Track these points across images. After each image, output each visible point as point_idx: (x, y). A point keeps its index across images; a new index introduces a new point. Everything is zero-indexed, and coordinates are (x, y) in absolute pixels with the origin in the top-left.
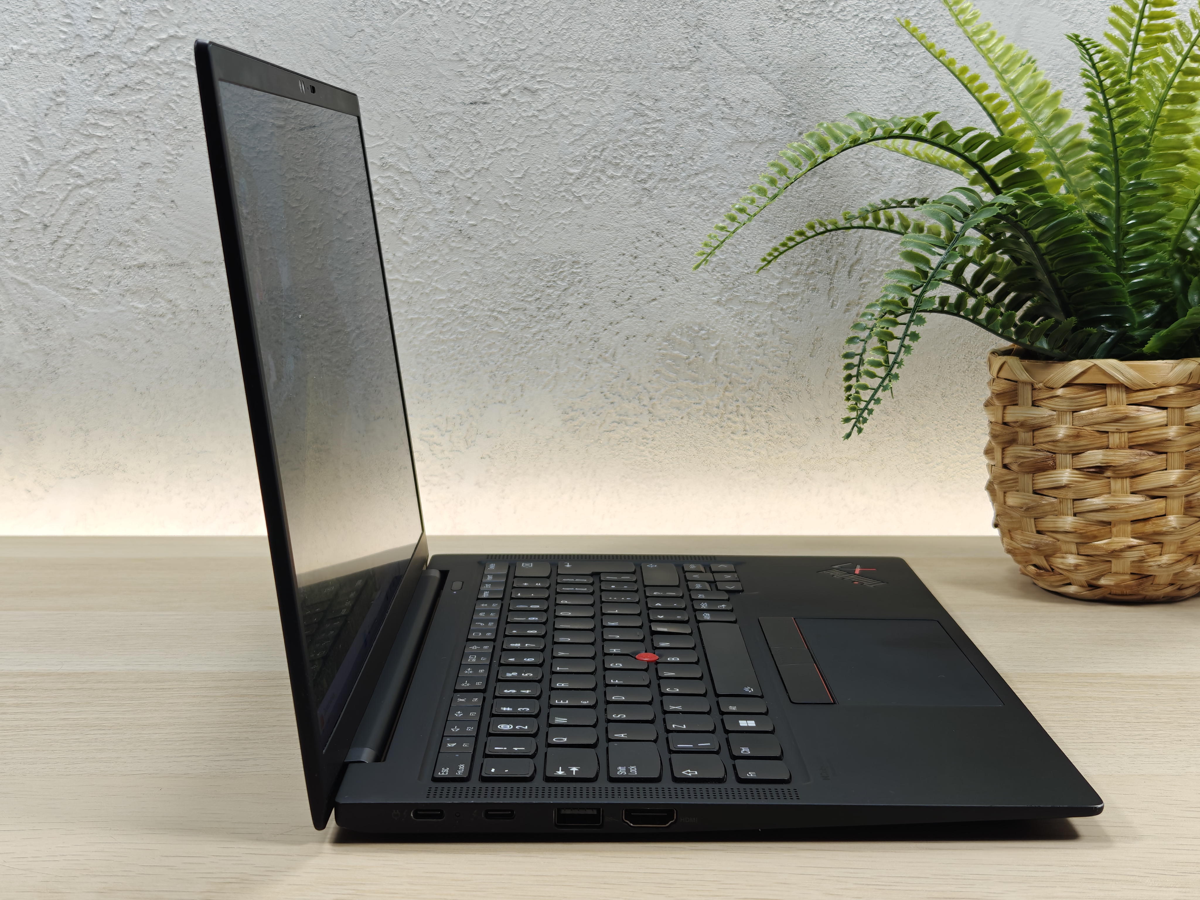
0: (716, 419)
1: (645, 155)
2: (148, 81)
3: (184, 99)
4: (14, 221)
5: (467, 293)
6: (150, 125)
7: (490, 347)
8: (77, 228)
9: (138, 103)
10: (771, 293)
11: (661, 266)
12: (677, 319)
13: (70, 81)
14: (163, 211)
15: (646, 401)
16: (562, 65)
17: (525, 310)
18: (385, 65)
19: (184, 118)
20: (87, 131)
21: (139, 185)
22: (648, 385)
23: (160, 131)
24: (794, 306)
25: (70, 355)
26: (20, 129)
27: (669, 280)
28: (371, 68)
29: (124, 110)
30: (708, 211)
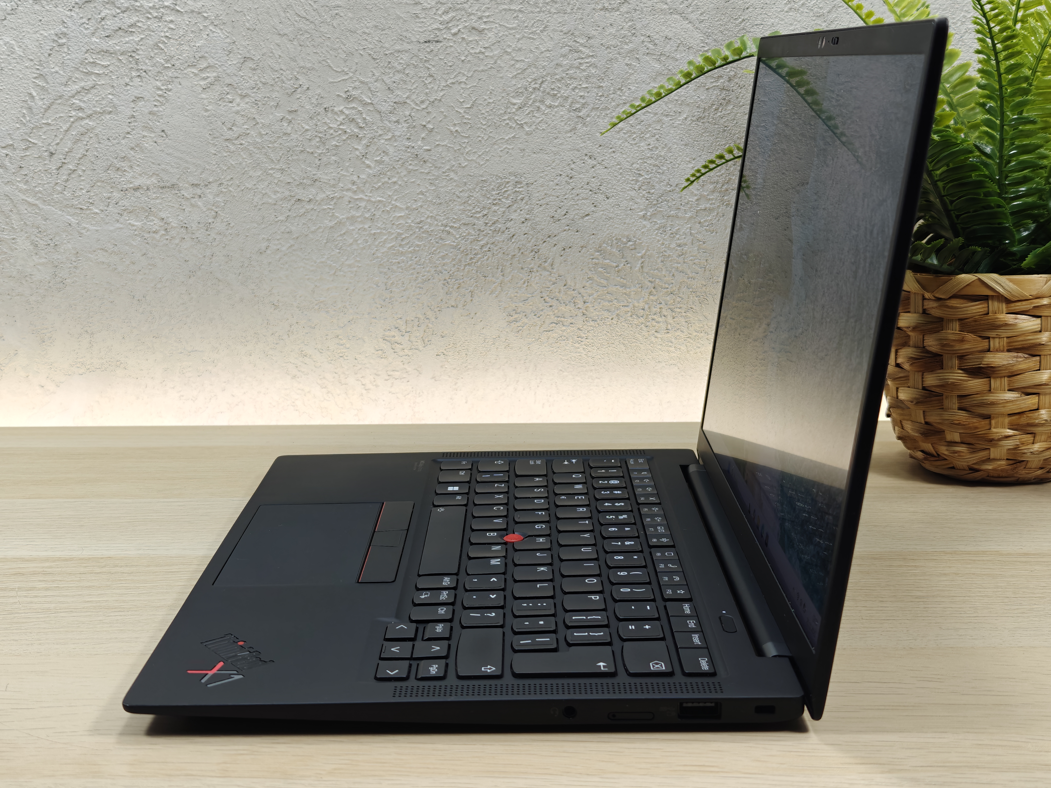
0: (642, 320)
1: (579, 87)
2: (139, 24)
3: (171, 39)
4: (23, 149)
5: (422, 210)
6: (142, 63)
7: (443, 258)
8: (80, 156)
9: (131, 44)
10: (691, 208)
11: (593, 185)
12: (608, 232)
13: (70, 25)
14: (155, 139)
15: (581, 304)
16: (506, 7)
17: (474, 225)
18: (349, 9)
19: (172, 57)
20: (86, 69)
21: (133, 116)
22: (582, 291)
23: (151, 68)
24: (711, 220)
25: (75, 267)
26: (27, 67)
27: (601, 197)
28: (337, 11)
29: (119, 50)
30: (635, 136)
